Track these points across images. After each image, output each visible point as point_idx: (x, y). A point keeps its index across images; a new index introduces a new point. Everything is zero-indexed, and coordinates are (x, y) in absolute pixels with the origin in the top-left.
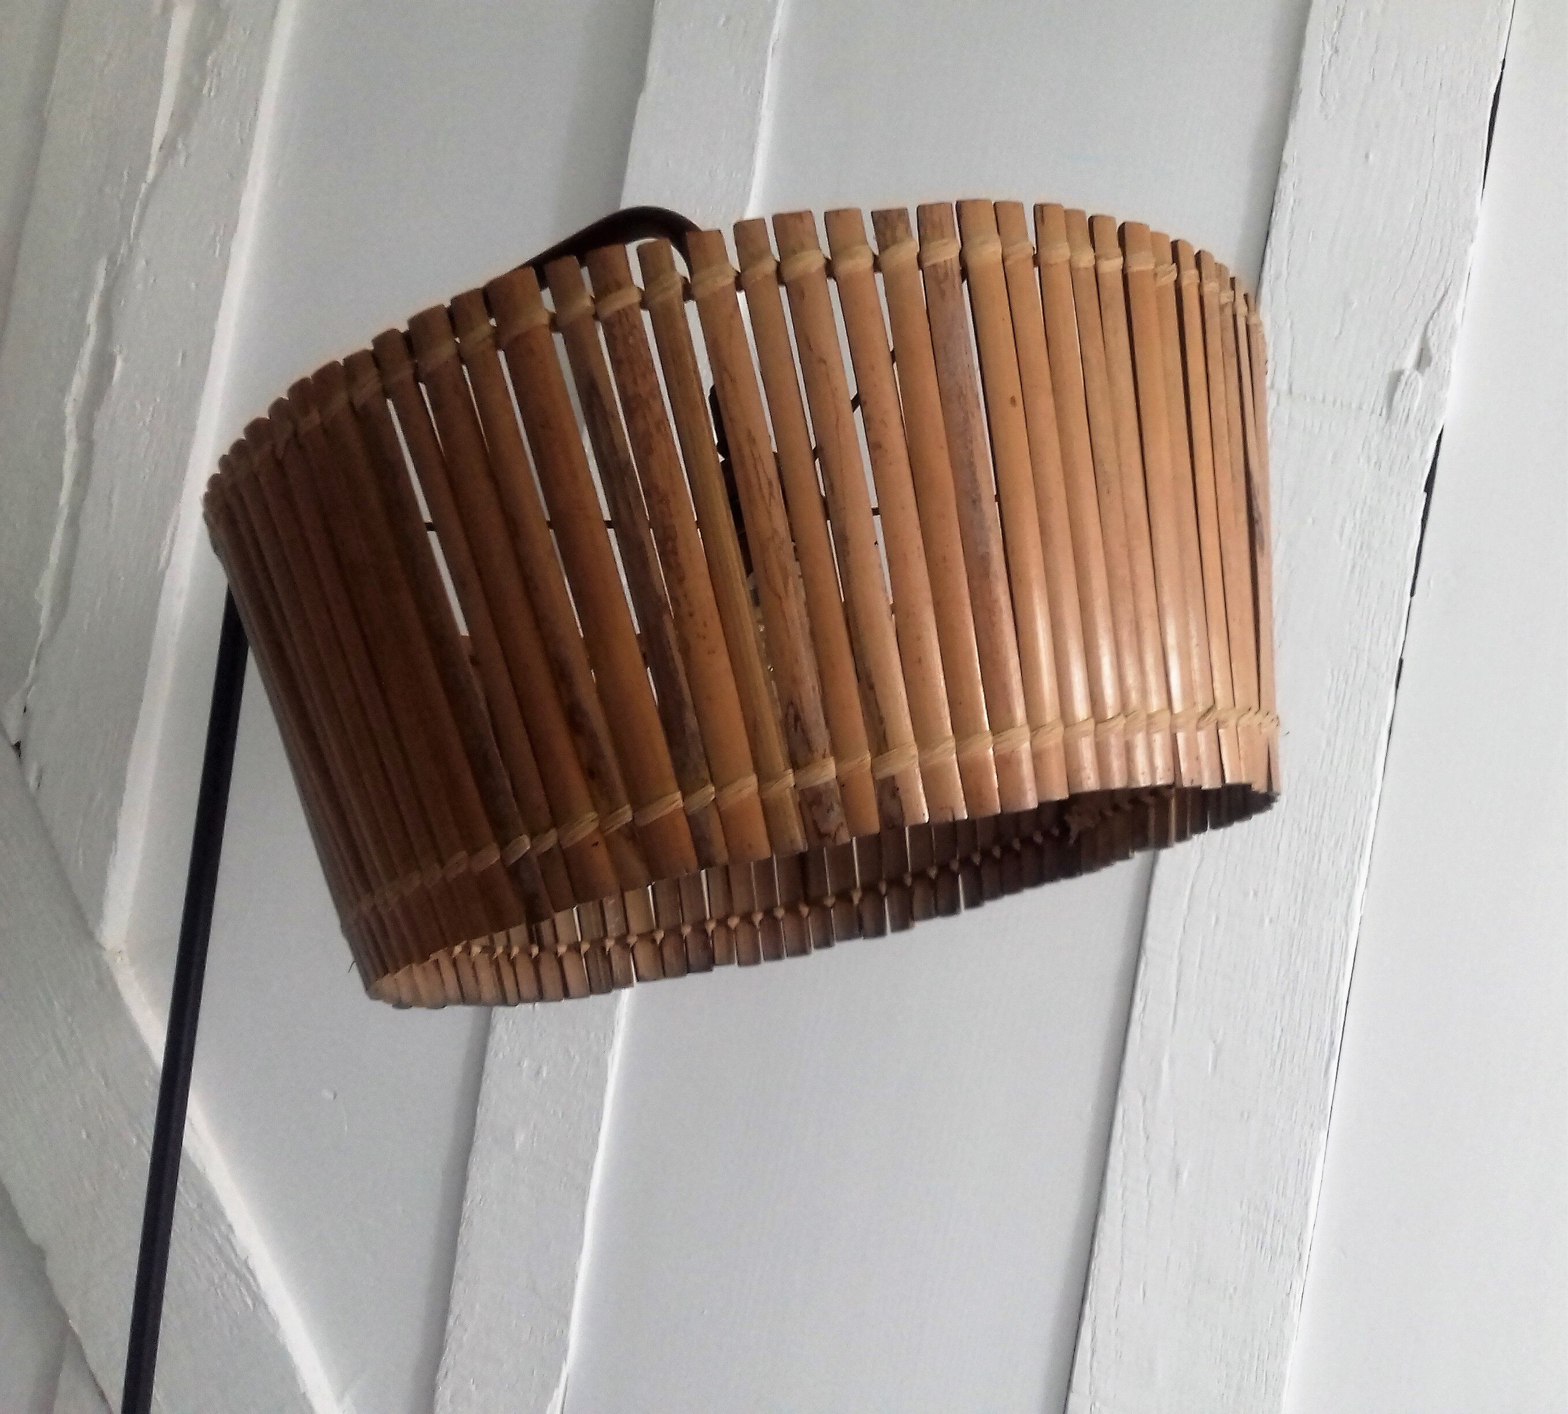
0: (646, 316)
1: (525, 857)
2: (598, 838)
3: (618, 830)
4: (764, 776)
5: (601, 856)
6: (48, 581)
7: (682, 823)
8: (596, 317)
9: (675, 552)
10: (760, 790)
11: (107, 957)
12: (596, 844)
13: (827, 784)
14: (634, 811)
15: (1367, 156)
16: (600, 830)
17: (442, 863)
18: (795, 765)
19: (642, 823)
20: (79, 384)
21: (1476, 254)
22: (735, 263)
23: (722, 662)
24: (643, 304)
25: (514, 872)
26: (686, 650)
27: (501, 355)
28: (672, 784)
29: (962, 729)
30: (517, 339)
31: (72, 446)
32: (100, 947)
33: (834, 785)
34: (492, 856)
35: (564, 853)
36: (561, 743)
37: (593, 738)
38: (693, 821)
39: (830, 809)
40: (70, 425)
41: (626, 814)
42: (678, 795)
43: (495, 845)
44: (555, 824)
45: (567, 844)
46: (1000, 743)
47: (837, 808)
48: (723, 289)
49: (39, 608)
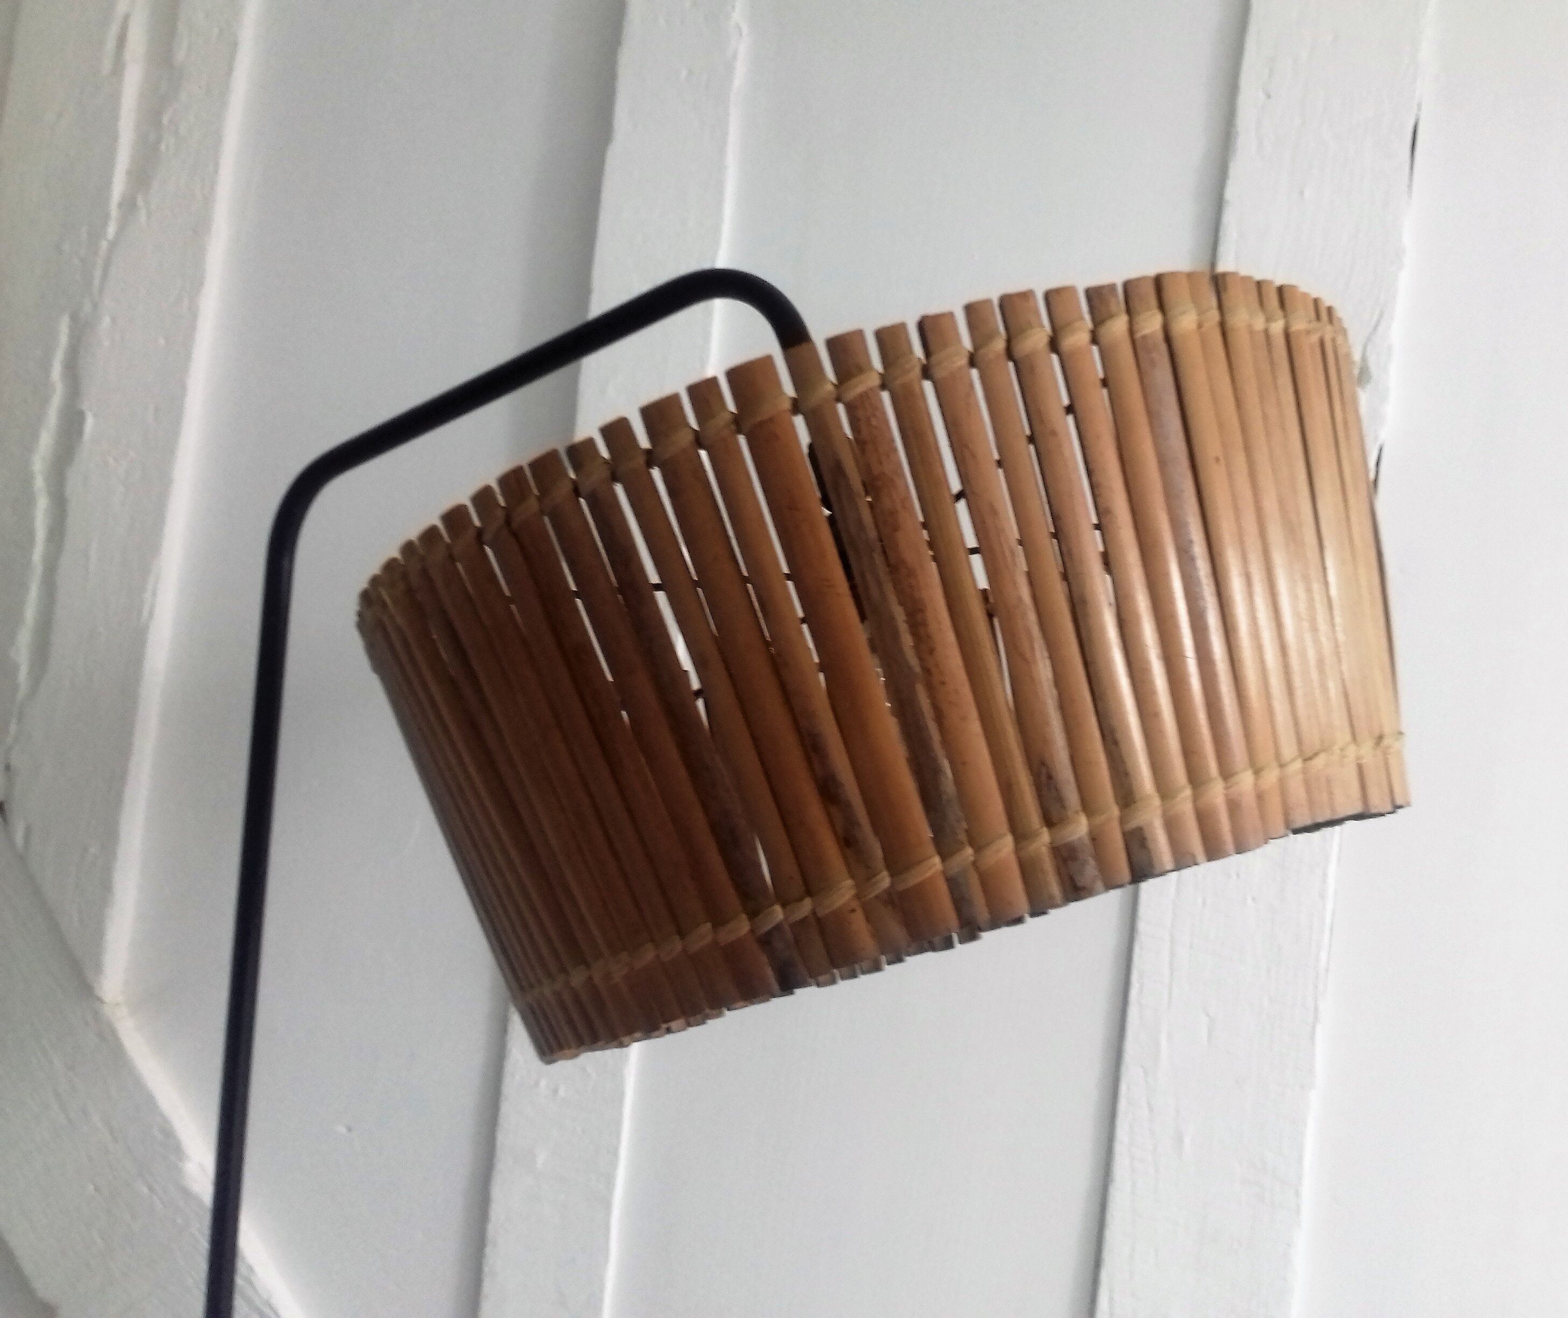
0: (885, 396)
1: (778, 927)
2: (855, 904)
3: (877, 897)
4: (1020, 835)
5: (858, 923)
6: (25, 638)
7: (943, 887)
8: (838, 399)
9: (924, 624)
10: (1018, 849)
11: (107, 1010)
12: (853, 911)
13: (1080, 839)
14: (892, 876)
15: (1302, 193)
16: (858, 897)
17: (682, 934)
18: (1049, 822)
19: (901, 887)
20: (46, 440)
21: (1405, 281)
22: (967, 343)
23: (975, 727)
24: (883, 386)
25: (765, 941)
26: (940, 717)
27: (742, 440)
28: (930, 849)
29: (1196, 778)
30: (762, 424)
31: (42, 503)
32: (100, 1000)
33: (1087, 841)
34: (742, 926)
35: (818, 920)
36: (815, 811)
37: (846, 807)
38: (953, 883)
39: (1085, 863)
40: (39, 482)
41: (884, 881)
42: (937, 860)
43: (744, 917)
44: (809, 893)
45: (821, 913)
46: (1231, 787)
47: (1092, 862)
48: (960, 368)
49: (16, 667)
